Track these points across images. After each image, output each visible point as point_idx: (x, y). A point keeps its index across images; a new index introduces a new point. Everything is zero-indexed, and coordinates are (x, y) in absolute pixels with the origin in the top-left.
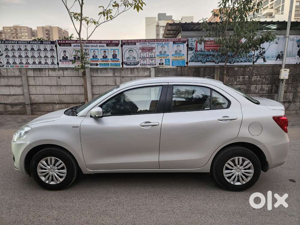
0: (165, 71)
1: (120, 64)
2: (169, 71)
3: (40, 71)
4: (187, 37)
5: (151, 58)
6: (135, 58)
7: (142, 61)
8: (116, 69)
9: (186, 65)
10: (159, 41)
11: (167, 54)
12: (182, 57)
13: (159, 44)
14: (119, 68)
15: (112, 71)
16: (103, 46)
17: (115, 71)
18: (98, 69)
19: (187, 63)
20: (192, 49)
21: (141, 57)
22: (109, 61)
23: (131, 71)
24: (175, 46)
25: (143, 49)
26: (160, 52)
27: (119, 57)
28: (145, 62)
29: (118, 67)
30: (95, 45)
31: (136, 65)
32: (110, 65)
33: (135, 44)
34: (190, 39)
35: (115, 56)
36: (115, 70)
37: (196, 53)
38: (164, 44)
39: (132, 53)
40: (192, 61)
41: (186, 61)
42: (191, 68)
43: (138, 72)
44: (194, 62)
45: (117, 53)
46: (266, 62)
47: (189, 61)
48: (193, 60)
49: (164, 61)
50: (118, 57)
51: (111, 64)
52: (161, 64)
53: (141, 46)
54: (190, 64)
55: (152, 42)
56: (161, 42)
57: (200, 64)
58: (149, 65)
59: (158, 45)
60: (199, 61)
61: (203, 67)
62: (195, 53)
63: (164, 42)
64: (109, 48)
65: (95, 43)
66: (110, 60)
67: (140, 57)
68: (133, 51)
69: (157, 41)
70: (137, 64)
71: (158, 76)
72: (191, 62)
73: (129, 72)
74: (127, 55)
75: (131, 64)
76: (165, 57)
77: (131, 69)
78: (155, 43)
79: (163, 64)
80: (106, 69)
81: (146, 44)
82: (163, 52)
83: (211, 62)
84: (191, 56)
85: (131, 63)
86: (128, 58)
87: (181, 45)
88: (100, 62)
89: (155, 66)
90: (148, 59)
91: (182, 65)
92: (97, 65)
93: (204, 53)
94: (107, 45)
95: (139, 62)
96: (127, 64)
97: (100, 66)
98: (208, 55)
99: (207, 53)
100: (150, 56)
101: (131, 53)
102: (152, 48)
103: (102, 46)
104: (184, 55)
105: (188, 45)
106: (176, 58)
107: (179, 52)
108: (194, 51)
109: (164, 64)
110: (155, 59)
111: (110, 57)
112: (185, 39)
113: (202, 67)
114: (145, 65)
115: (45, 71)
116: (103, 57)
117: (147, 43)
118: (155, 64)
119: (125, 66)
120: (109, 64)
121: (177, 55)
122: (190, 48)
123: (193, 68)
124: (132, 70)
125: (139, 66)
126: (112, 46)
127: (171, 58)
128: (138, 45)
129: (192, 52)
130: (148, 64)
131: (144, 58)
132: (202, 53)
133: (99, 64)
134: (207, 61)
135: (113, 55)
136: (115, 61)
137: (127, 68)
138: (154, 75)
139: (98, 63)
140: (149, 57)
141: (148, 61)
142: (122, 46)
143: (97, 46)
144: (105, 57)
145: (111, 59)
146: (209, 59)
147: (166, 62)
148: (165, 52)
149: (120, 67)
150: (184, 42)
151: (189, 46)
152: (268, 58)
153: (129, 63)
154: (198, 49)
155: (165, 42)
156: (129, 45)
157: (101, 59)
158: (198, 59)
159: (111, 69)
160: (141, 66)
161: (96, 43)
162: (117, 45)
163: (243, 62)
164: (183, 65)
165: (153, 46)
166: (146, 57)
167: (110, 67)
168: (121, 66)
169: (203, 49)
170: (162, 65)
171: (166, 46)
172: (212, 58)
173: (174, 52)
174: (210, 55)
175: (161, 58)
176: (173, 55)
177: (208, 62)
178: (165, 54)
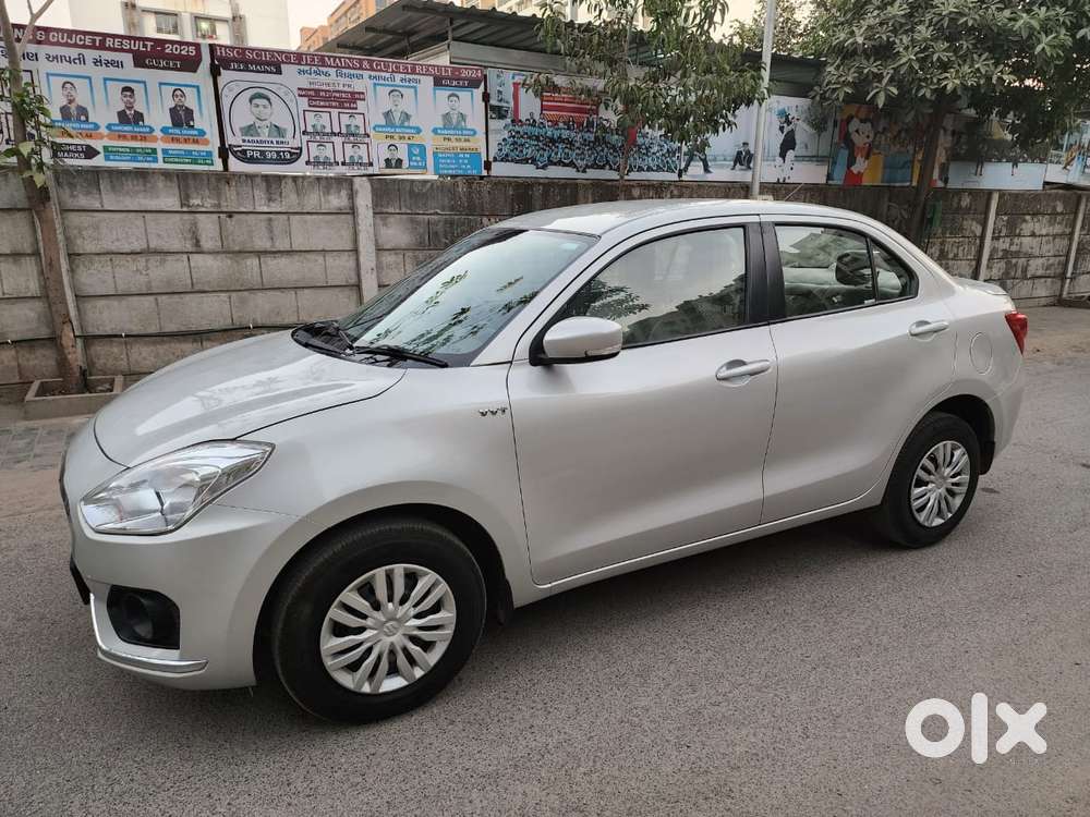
0: (411, 192)
1: (209, 154)
2: (424, 194)
4: (486, 67)
5: (351, 135)
6: (279, 131)
7: (313, 146)
8: (195, 175)
9: (484, 173)
10: (381, 70)
11: (413, 122)
12: (469, 141)
13: (381, 82)
14: (209, 174)
15: (175, 185)
16: (118, 64)
17: (187, 186)
18: (96, 173)
19: (488, 166)
20: (499, 113)
21: (310, 129)
22: (155, 139)
23: (268, 187)
24: (443, 94)
25: (312, 93)
26: (387, 114)
27: (205, 120)
28: (328, 152)
29: (206, 168)
30: (73, 53)
31: (290, 162)
32: (160, 155)
33: (279, 72)
34: (491, 73)
35: (181, 117)
36: (191, 182)
37: (517, 128)
38: (398, 82)
39: (265, 107)
40: (505, 159)
41: (484, 158)
42: (501, 183)
43: (298, 195)
44: (512, 161)
46: (709, 172)
47: (495, 160)
48: (507, 155)
49: (402, 154)
50: (198, 123)
51: (165, 151)
52: (393, 162)
53: (304, 81)
54: (500, 170)
55: (352, 72)
56: (388, 75)
57: (527, 171)
58: (344, 164)
59: (375, 84)
60: (525, 161)
61: (541, 181)
62: (511, 127)
63: (398, 77)
64: (152, 76)
65: (67, 45)
66: (158, 133)
67: (303, 129)
68: (269, 100)
69: (372, 69)
70: (295, 156)
71: (385, 210)
72: (502, 160)
73: (257, 192)
74: (241, 115)
75: (262, 159)
76: (407, 136)
77: (266, 178)
78: (366, 74)
79: (399, 162)
80: (142, 175)
81: (326, 74)
82: (397, 115)
83: (565, 165)
84: (500, 138)
85: (262, 153)
86: (249, 130)
87: (464, 95)
88: (106, 142)
89: (370, 171)
90: (338, 140)
91: (469, 172)
92: (90, 153)
93: (542, 132)
94: (140, 60)
95: (301, 149)
96: (244, 156)
97: (107, 159)
98: (552, 141)
99: (549, 134)
100: (348, 126)
101: (261, 108)
102: (353, 93)
103: (108, 63)
104: (475, 133)
105: (486, 97)
106: (450, 144)
107: (458, 123)
108: (509, 120)
109: (406, 163)
110: (366, 140)
111: (158, 117)
112: (477, 70)
113: (535, 182)
114: (326, 163)
116: (122, 115)
117: (332, 71)
118: (371, 164)
119: (235, 165)
120: (154, 151)
121: (452, 132)
122: (493, 108)
123: (510, 183)
124: (274, 186)
125: (299, 169)
126: (164, 68)
127: (430, 141)
128: (292, 77)
129: (502, 123)
130: (340, 159)
132: (536, 131)
133: (100, 149)
134: (551, 163)
135: (173, 111)
136: (186, 141)
137: (251, 177)
138: (370, 205)
139: (97, 145)
140: (344, 131)
141: (337, 149)
142: (215, 72)
143: (82, 60)
144: (132, 118)
145: (164, 130)
146: (556, 154)
147: (410, 154)
148: (407, 117)
149: (212, 168)
150: (474, 84)
151: (493, 102)
152: (715, 160)
153: (256, 155)
154: (523, 116)
155: (403, 76)
156: (247, 70)
157: (109, 127)
158: (522, 151)
159: (166, 174)
160: (310, 172)
161: (76, 45)
162: (190, 64)
163: (653, 170)
164: (475, 172)
165: (358, 86)
166: (328, 130)
167: (160, 165)
168: (218, 166)
169: (537, 117)
170: (396, 167)
172: (567, 150)
173: (440, 118)
174: (560, 139)
175: (392, 137)
176: (435, 131)
177: (555, 164)
178: (406, 124)
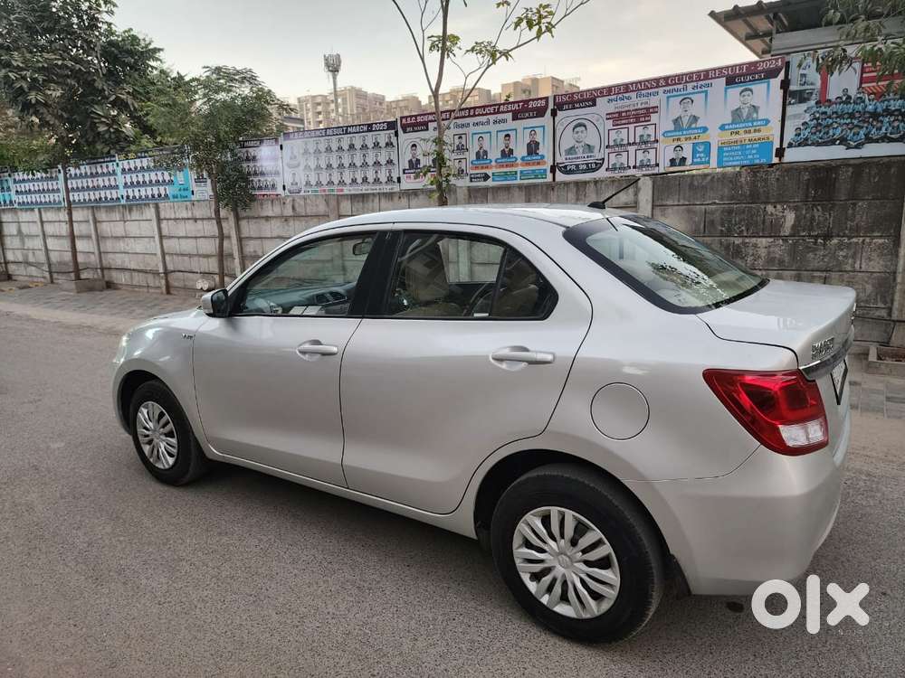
0: (691, 186)
1: (545, 170)
2: (703, 187)
3: (363, 201)
4: (788, 54)
5: (645, 143)
6: (589, 148)
8: (535, 186)
9: (776, 160)
10: (675, 84)
11: (700, 124)
12: (759, 131)
13: (675, 93)
14: (542, 185)
15: (524, 193)
16: (504, 121)
17: (530, 195)
18: (487, 189)
19: (780, 153)
20: (801, 97)
21: (612, 143)
22: (517, 165)
23: (578, 190)
24: (735, 91)
25: (617, 115)
26: (676, 121)
27: (545, 150)
28: (623, 159)
29: (542, 181)
30: (484, 119)
31: (594, 170)
32: (519, 175)
33: (594, 105)
34: (795, 59)
35: (533, 148)
36: (532, 192)
37: (823, 109)
38: (690, 90)
39: (582, 132)
40: (804, 143)
41: (777, 145)
42: (796, 168)
43: (597, 194)
44: (813, 144)
45: (539, 138)
47: (790, 145)
48: (806, 139)
49: (687, 152)
50: (541, 152)
51: (521, 172)
52: (678, 161)
53: (612, 108)
54: (792, 155)
55: (649, 91)
56: (681, 86)
57: (837, 152)
58: (635, 167)
59: (668, 97)
60: (833, 142)
61: (852, 162)
62: (815, 109)
63: (690, 86)
64: (520, 124)
65: (483, 115)
66: (519, 161)
67: (607, 144)
68: (585, 126)
69: (667, 85)
70: (598, 166)
71: (664, 203)
72: (799, 145)
73: (570, 195)
74: (567, 141)
75: (577, 170)
76: (692, 136)
77: (577, 183)
78: (661, 90)
79: (683, 160)
80: (508, 188)
81: (629, 98)
82: (685, 120)
83: (891, 140)
84: (798, 123)
85: (577, 166)
86: (571, 150)
87: (759, 88)
88: (494, 170)
89: (656, 171)
90: (632, 149)
91: (757, 162)
92: (486, 177)
93: (860, 108)
94: (516, 116)
95: (603, 159)
96: (566, 171)
97: (493, 180)
98: (875, 115)
99: (870, 108)
100: (642, 136)
101: (580, 134)
102: (648, 109)
103: (500, 122)
104: (767, 121)
105: (785, 85)
106: (737, 137)
107: (749, 115)
108: (812, 103)
109: (689, 161)
110: (655, 145)
111: (520, 151)
112: (776, 60)
113: (845, 163)
114: (622, 168)
115: (373, 201)
116: (503, 152)
117: (633, 95)
118: (657, 165)
119: (560, 177)
120: (516, 172)
121: (741, 125)
122: (793, 94)
123: (806, 169)
124: (582, 189)
125: (601, 174)
126: (527, 118)
127: (715, 138)
128: (604, 106)
129: (804, 106)
130: (632, 164)
131: (619, 147)
132: (850, 108)
133: (490, 175)
134: (869, 140)
135: (529, 145)
136: (533, 164)
137: (566, 184)
138: (650, 199)
139: (489, 172)
140: (638, 141)
141: (633, 156)
142: (554, 114)
143: (488, 122)
144: (507, 153)
145: (523, 159)
146: (880, 129)
147: (694, 152)
148: (695, 119)
149: (545, 180)
150: (772, 74)
151: (793, 87)
153: (573, 167)
154: (833, 94)
155: (695, 84)
156: (574, 108)
157: (496, 161)
158: (828, 133)
159: (520, 187)
160: (609, 174)
161: (486, 114)
162: (540, 112)
164: (764, 161)
165: (653, 102)
166: (625, 142)
167: (518, 181)
168: (549, 177)
169: (853, 92)
170: (680, 165)
171: (699, 98)
172: (896, 124)
173: (730, 114)
174: (888, 112)
175: (678, 140)
176: (722, 128)
177: (877, 141)
178: (693, 126)
